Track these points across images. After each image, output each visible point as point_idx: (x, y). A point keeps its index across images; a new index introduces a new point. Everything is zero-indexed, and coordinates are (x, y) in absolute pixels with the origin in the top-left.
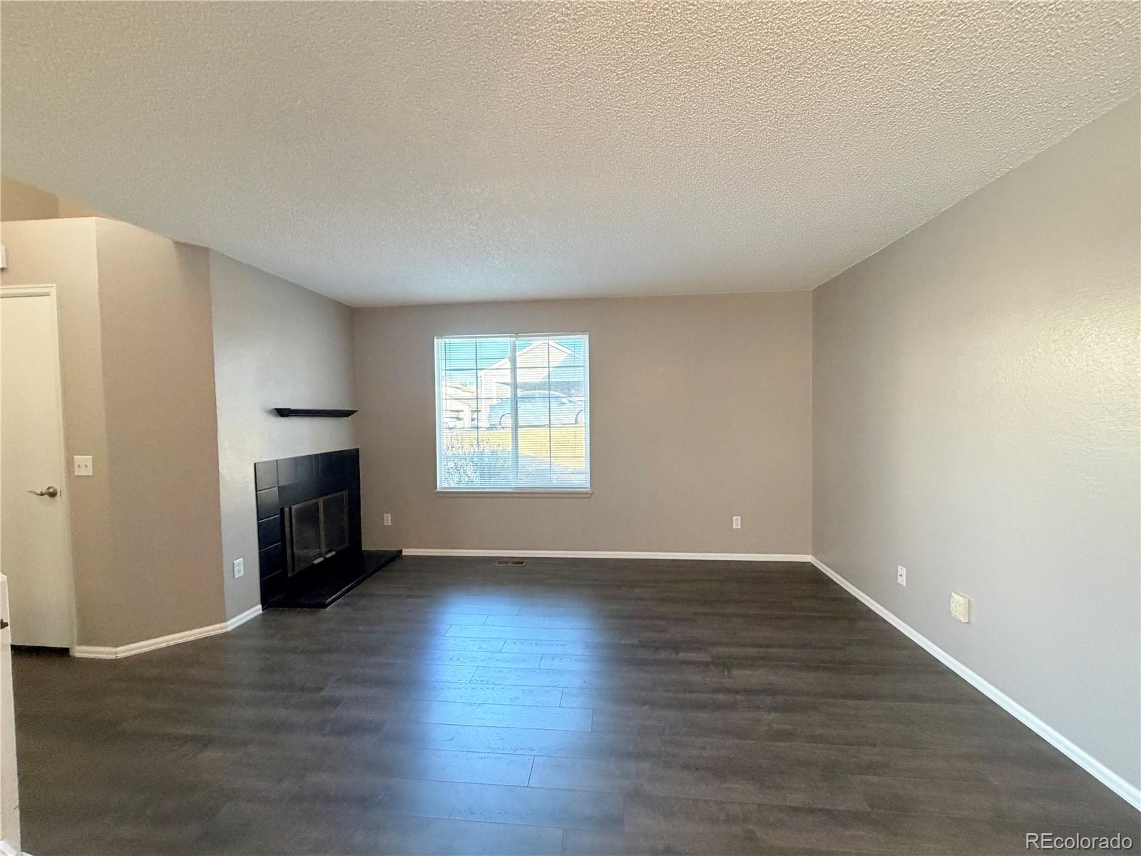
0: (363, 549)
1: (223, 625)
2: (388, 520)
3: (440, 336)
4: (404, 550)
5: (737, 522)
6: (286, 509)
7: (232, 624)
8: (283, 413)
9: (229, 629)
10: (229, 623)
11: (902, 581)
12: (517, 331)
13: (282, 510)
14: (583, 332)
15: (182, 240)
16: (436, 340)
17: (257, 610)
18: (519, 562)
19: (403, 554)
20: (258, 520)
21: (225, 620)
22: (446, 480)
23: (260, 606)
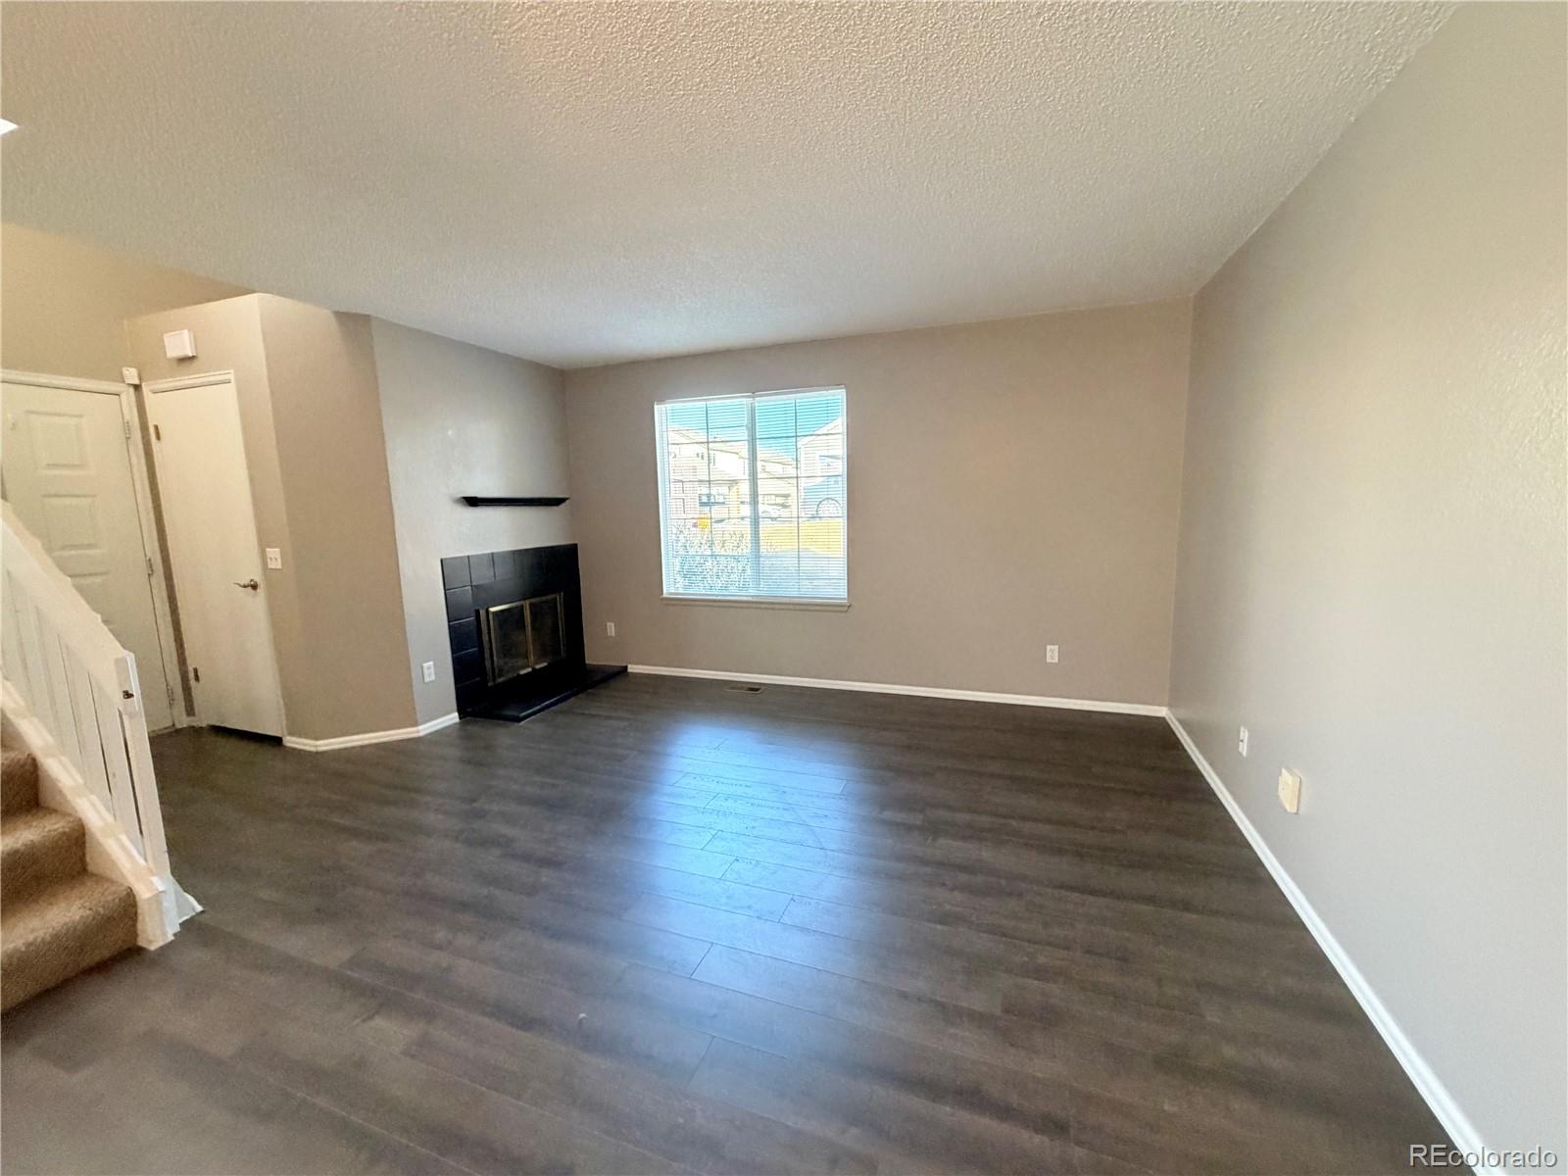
0: (587, 662)
1: (414, 729)
2: (611, 629)
3: (661, 401)
4: (629, 666)
5: (1052, 654)
6: (482, 612)
7: (424, 729)
8: (473, 502)
9: (421, 734)
10: (420, 728)
11: (1244, 749)
12: (754, 388)
13: (477, 612)
14: (838, 385)
15: (344, 309)
16: (656, 407)
17: (453, 718)
18: (754, 688)
19: (629, 670)
20: (449, 622)
21: (415, 724)
22: (673, 584)
23: (457, 714)
